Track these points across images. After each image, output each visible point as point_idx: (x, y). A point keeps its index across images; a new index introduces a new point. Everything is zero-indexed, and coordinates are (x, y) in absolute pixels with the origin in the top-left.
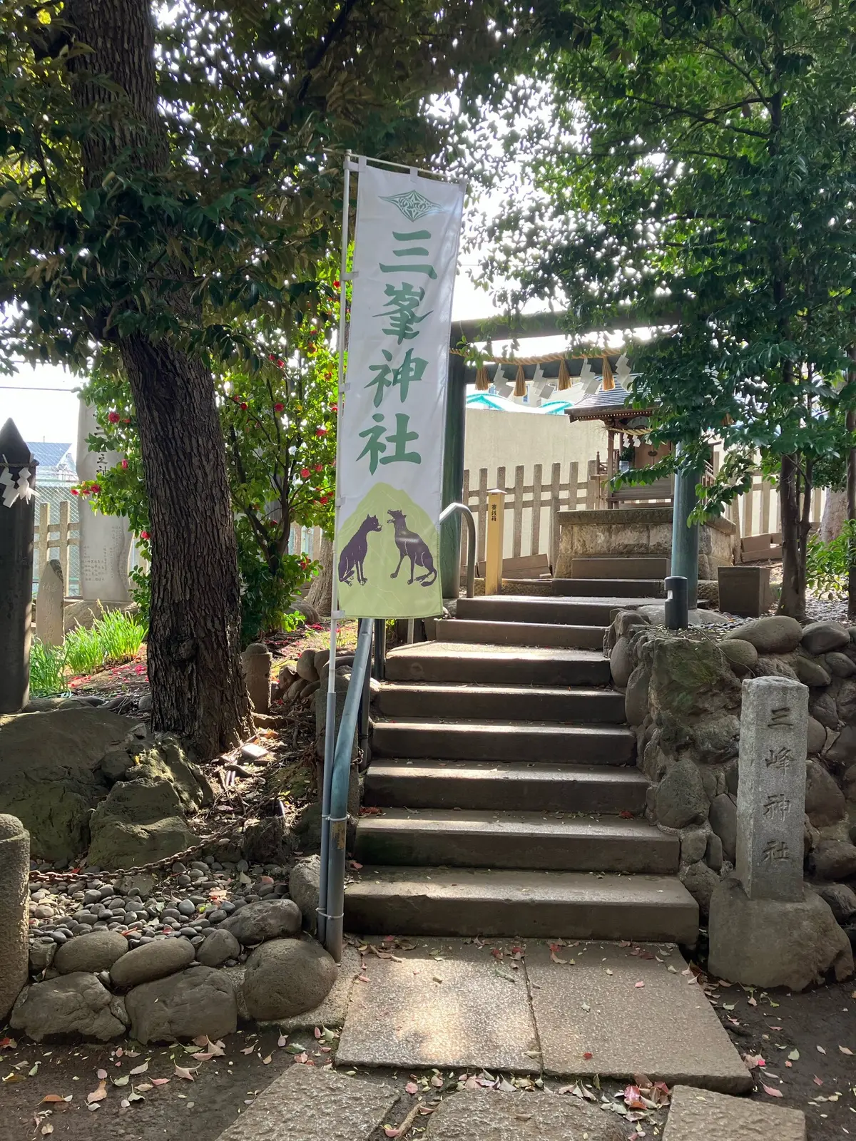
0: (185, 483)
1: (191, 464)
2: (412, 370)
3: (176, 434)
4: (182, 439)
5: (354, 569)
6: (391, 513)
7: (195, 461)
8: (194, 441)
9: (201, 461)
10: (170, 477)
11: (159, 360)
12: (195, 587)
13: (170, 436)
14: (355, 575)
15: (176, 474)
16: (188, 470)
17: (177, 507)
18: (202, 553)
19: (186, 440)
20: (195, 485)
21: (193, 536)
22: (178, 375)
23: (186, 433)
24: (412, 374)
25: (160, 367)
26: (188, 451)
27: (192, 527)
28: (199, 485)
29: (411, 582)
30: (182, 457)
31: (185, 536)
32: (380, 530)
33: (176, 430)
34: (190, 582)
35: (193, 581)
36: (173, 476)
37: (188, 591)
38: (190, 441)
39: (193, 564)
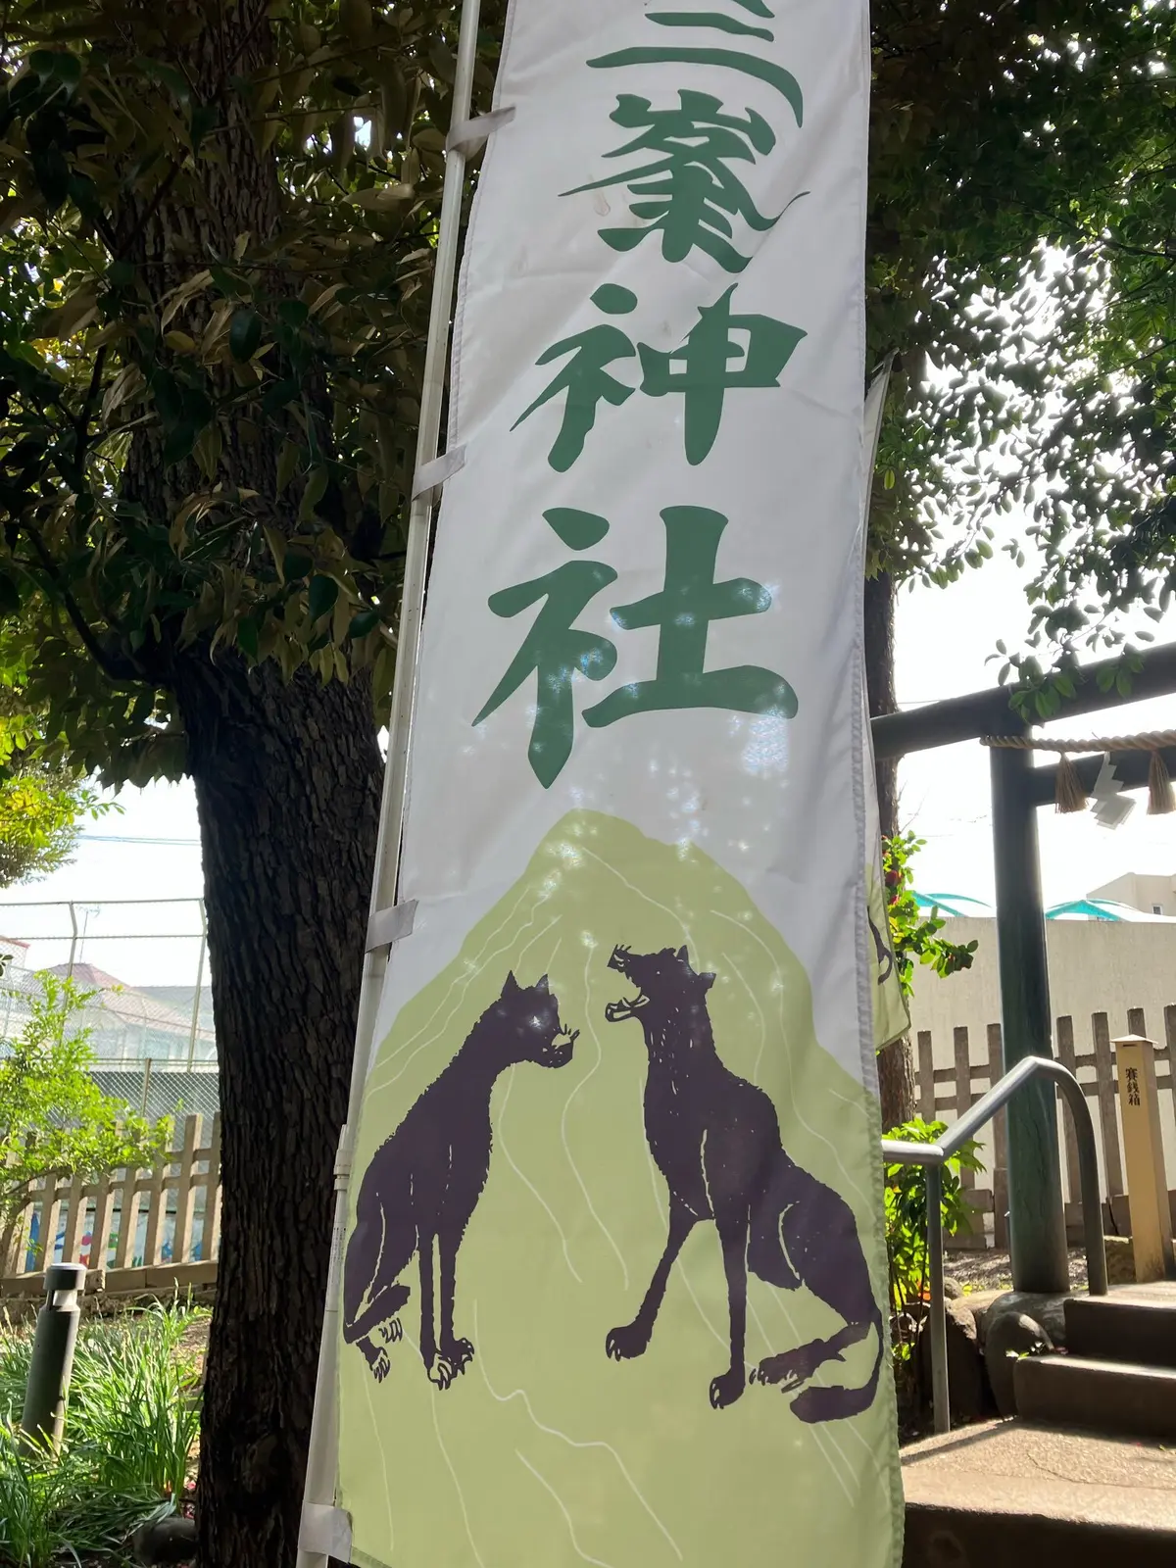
0: (276, 994)
1: (293, 946)
2: (737, 351)
3: (258, 871)
4: (272, 883)
5: (409, 1276)
6: (625, 962)
7: (305, 937)
8: (303, 888)
9: (320, 936)
10: (244, 979)
11: (225, 698)
12: (293, 1278)
13: (244, 876)
14: (410, 1315)
15: (256, 971)
16: (285, 961)
17: (256, 1056)
18: (314, 1181)
19: (284, 886)
20: (303, 999)
21: (291, 1135)
22: (270, 729)
23: (285, 867)
24: (735, 365)
25: (226, 714)
26: (287, 908)
27: (289, 1108)
28: (314, 999)
29: (727, 1389)
30: (272, 929)
31: (273, 1133)
32: (562, 1057)
33: (258, 860)
34: (280, 1263)
35: (288, 1260)
36: (249, 978)
37: (274, 1287)
38: (294, 885)
39: (288, 1211)
